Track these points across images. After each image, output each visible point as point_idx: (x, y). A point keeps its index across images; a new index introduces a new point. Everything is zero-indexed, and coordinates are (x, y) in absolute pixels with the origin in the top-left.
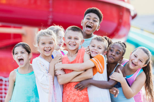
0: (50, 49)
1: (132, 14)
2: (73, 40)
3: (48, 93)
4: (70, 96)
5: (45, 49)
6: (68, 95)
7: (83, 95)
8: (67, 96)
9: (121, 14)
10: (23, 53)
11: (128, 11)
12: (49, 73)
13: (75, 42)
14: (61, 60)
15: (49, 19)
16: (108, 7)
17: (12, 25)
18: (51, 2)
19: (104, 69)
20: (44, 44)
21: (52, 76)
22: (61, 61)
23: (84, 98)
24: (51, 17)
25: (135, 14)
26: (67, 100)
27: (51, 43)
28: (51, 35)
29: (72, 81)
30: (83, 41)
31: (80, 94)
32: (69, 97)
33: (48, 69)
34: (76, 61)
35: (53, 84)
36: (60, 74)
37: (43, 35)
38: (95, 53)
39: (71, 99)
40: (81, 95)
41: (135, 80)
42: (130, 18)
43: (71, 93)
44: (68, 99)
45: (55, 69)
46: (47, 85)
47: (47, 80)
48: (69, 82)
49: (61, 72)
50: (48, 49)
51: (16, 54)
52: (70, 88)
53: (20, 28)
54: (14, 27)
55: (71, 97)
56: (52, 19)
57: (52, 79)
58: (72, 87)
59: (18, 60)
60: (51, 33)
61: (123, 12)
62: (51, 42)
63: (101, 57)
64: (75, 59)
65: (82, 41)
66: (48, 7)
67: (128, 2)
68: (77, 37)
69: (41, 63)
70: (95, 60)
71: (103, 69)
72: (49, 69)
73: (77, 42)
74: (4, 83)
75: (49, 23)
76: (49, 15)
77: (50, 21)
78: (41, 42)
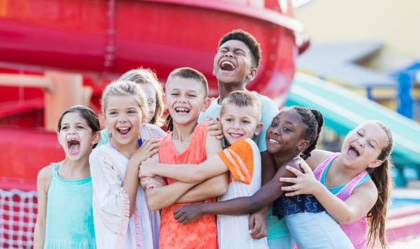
0: (128, 125)
1: (300, 41)
2: (183, 98)
3: (116, 233)
5: (118, 125)
7: (208, 233)
9: (274, 41)
10: (80, 127)
11: (290, 34)
13: (189, 103)
15: (106, 53)
17: (22, 67)
18: (110, 14)
19: (251, 177)
20: (114, 113)
22: (154, 154)
23: (210, 238)
24: (110, 49)
25: (306, 40)
26: (173, 242)
28: (132, 92)
29: (181, 201)
30: (207, 103)
31: (202, 229)
33: (124, 175)
34: (189, 153)
36: (151, 186)
37: (114, 94)
38: (237, 136)
40: (206, 233)
41: (352, 193)
42: (295, 51)
44: (173, 239)
45: (140, 175)
46: (116, 216)
47: (117, 204)
49: (155, 182)
50: (124, 125)
51: (65, 128)
54: (26, 73)
56: (113, 53)
59: (68, 142)
60: (134, 88)
61: (278, 39)
62: (131, 110)
63: (246, 147)
64: (188, 149)
65: (205, 103)
66: (105, 26)
67: (290, 15)
68: (193, 91)
69: (108, 161)
70: (229, 156)
71: (249, 176)
72: (126, 175)
73: (194, 102)
74: (3, 202)
75: (107, 64)
76: (107, 44)
77: (109, 58)
78: (110, 108)
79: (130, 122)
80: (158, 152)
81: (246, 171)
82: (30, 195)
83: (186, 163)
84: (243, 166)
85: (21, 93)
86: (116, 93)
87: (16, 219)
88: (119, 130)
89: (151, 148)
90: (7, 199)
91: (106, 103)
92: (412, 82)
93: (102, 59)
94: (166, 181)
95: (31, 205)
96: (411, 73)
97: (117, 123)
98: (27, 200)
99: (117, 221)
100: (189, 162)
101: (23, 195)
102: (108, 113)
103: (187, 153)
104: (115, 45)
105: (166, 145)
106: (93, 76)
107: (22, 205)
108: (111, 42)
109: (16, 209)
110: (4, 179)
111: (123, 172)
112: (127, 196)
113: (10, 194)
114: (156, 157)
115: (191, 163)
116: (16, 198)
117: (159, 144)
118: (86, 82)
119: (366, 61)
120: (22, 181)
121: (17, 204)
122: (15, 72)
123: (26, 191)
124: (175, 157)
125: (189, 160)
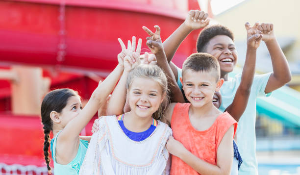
15: (59, 50)
24: (62, 46)
53: (8, 68)
66: (57, 27)
75: (60, 59)
77: (61, 53)
104: (66, 43)
106: (50, 69)
108: (63, 41)
118: (45, 74)
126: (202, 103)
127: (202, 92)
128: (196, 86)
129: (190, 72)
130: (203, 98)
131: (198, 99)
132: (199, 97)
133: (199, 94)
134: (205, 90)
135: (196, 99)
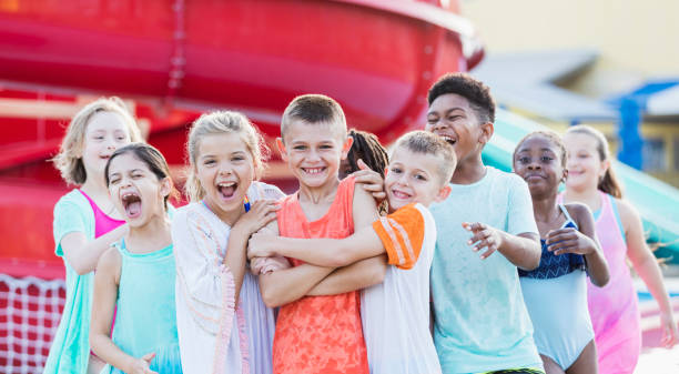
0: (233, 179)
1: (469, 49)
3: (214, 335)
4: (313, 348)
5: (219, 180)
6: (307, 343)
8: (302, 346)
9: (429, 50)
11: (453, 39)
12: (223, 266)
14: (273, 216)
15: (172, 68)
16: (381, 25)
17: (42, 90)
18: (178, 7)
19: (416, 259)
20: (212, 162)
21: (232, 277)
22: (272, 221)
24: (178, 61)
25: (479, 49)
26: (303, 362)
27: (236, 158)
28: (237, 128)
32: (310, 352)
35: (234, 305)
37: (209, 132)
38: (403, 196)
39: (318, 358)
42: (463, 64)
43: (317, 338)
46: (215, 307)
47: (215, 288)
48: (306, 297)
50: (225, 180)
52: (308, 317)
53: (71, 100)
54: (49, 98)
55: (317, 351)
56: (183, 68)
57: (233, 285)
58: (314, 314)
59: (123, 200)
60: (238, 121)
61: (435, 48)
62: (237, 155)
63: (415, 217)
64: (326, 216)
66: (171, 26)
67: (454, 9)
69: (203, 227)
70: (388, 228)
71: (413, 258)
73: (330, 156)
74: (12, 296)
75: (173, 84)
76: (173, 54)
77: (177, 74)
78: (203, 155)
79: (236, 174)
80: (276, 219)
81: (411, 251)
82: (54, 285)
83: (323, 236)
84: (408, 243)
85: (41, 129)
86: (212, 130)
87: (33, 322)
88: (220, 188)
89: (266, 210)
90: (19, 291)
91: (196, 148)
92: (641, 114)
93: (166, 77)
94: (292, 263)
95: (55, 301)
96: (639, 99)
97: (215, 177)
98: (49, 294)
99: (216, 315)
100: (327, 234)
101: (43, 286)
102: (200, 162)
103: (324, 221)
104: (184, 56)
105: (289, 208)
106: (152, 103)
107: (42, 300)
108: (180, 51)
109: (33, 307)
110: (15, 261)
111: (223, 244)
112: (231, 275)
113: (23, 284)
114: (274, 225)
115: (331, 237)
116: (33, 290)
117: (279, 206)
118: (141, 113)
119: (570, 81)
120: (42, 263)
121: (34, 299)
122: (32, 96)
123: (49, 279)
124: (304, 226)
125: (328, 231)
126: (321, 178)
127: (323, 159)
128: (313, 149)
129: (300, 124)
130: (324, 168)
131: (316, 171)
132: (317, 168)
133: (317, 162)
134: (328, 155)
135: (311, 171)
